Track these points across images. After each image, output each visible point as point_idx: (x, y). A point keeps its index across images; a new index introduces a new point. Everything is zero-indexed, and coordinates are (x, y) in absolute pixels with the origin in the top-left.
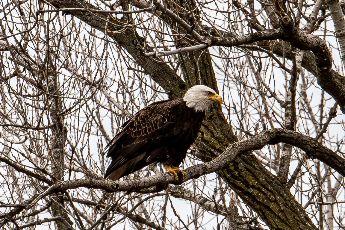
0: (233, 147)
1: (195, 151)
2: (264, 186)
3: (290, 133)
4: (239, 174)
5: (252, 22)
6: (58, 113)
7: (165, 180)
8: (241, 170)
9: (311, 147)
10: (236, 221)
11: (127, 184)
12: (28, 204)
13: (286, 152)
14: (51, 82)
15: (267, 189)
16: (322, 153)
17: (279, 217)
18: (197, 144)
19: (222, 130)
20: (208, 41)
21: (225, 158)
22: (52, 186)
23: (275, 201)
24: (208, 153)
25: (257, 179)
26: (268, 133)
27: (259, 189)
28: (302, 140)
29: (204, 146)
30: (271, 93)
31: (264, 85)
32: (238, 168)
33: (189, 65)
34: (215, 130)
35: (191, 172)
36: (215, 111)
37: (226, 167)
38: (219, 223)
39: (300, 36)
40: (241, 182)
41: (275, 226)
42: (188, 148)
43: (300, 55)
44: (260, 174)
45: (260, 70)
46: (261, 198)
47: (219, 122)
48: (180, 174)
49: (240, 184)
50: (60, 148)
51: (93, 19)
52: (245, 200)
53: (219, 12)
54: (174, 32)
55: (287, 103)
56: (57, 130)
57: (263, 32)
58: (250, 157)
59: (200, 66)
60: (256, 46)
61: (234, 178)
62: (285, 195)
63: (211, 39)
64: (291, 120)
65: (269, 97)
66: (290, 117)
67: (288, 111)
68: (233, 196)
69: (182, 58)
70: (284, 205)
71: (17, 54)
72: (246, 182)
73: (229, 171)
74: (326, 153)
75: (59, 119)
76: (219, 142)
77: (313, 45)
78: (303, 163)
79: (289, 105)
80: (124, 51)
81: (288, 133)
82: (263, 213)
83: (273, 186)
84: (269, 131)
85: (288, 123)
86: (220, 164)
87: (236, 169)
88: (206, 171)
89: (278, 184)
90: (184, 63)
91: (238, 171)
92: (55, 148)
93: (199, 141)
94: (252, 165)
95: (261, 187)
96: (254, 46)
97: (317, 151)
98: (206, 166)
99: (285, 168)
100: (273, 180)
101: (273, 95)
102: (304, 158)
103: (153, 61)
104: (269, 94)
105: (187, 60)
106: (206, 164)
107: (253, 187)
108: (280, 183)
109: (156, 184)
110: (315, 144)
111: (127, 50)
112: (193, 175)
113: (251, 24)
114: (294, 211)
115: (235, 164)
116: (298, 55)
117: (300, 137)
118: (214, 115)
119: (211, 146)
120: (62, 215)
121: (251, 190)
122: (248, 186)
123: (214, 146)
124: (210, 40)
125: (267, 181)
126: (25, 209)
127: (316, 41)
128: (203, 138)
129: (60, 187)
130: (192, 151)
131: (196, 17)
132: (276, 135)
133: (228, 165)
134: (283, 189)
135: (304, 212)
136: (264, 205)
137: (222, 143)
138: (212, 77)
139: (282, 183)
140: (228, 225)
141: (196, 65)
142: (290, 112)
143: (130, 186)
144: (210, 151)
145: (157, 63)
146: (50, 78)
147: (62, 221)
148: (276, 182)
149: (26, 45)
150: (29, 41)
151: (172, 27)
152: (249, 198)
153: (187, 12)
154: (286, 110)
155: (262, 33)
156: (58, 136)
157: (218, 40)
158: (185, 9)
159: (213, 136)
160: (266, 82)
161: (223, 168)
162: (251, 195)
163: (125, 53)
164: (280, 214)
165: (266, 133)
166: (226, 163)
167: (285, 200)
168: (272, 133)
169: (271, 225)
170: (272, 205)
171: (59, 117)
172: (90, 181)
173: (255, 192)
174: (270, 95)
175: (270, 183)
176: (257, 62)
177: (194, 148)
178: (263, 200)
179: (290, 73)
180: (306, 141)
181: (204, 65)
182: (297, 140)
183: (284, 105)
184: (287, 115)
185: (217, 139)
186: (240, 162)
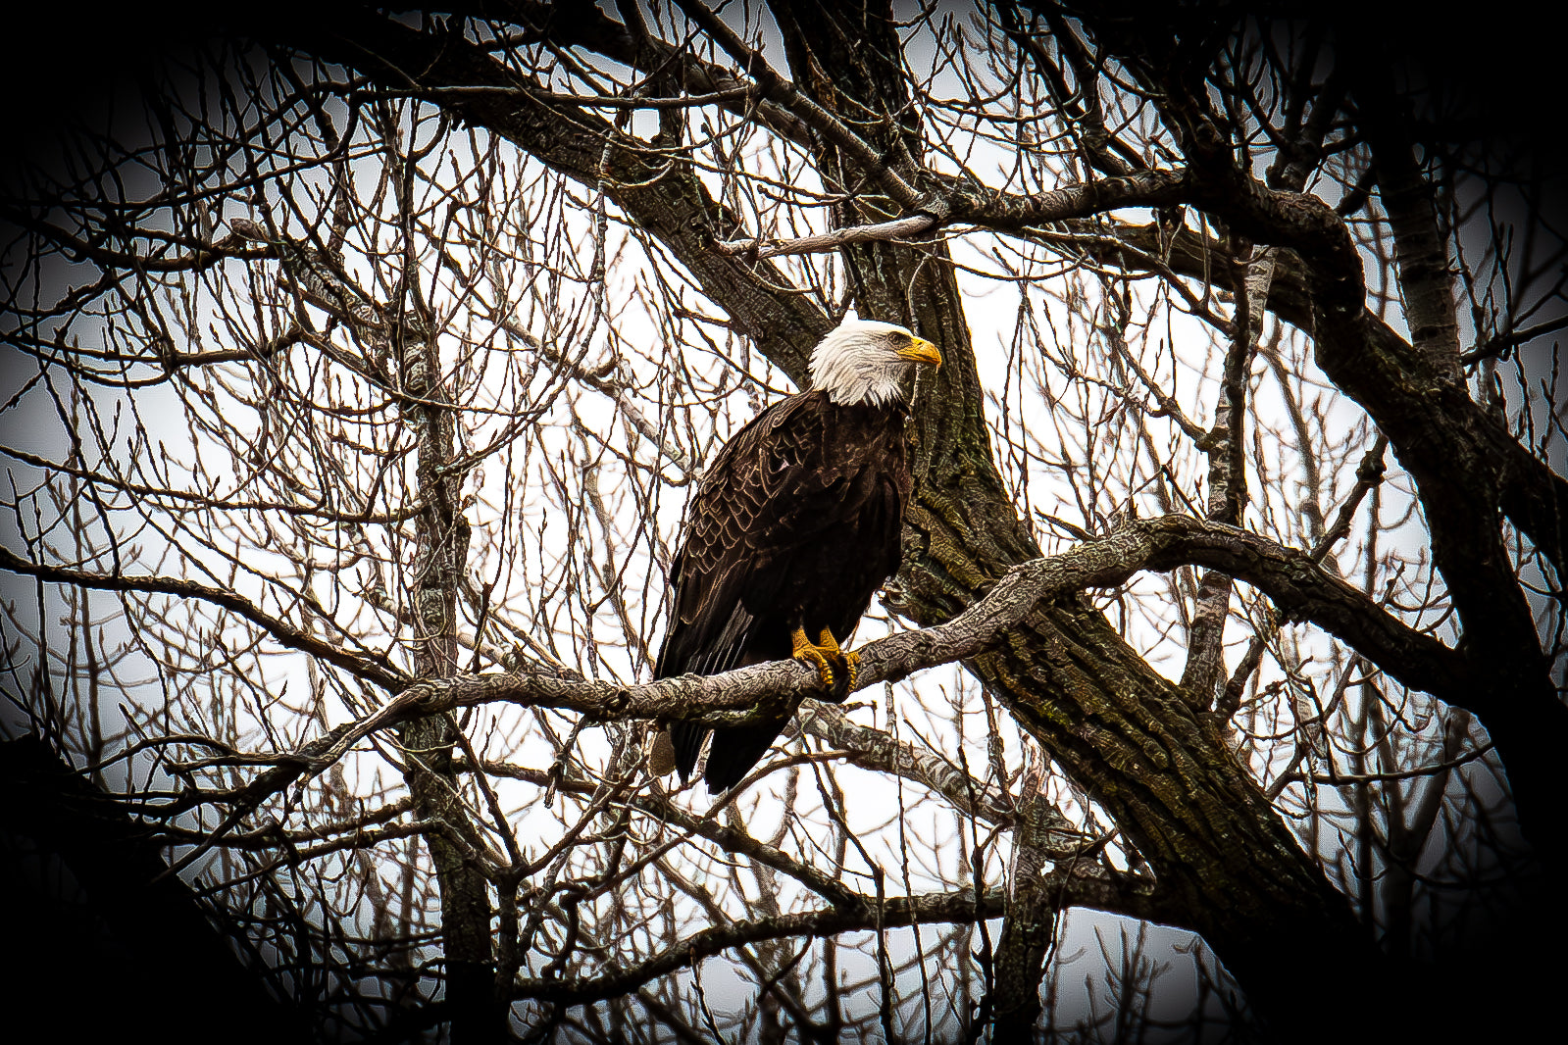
0: (1024, 575)
1: (897, 597)
2: (1132, 718)
3: (1220, 532)
4: (1049, 674)
5: (1091, 146)
6: (440, 469)
7: (788, 682)
8: (1055, 661)
9: (1291, 581)
10: (1041, 845)
11: (657, 695)
12: (316, 754)
13: (1209, 602)
14: (420, 364)
15: (1144, 729)
16: (1329, 601)
17: (1181, 825)
18: (907, 573)
19: (991, 526)
20: (938, 206)
21: (996, 614)
22: (399, 697)
23: (1171, 770)
24: (942, 602)
25: (1110, 695)
26: (1145, 530)
27: (1114, 728)
28: (1262, 558)
29: (929, 577)
30: (1160, 400)
31: (1140, 373)
32: (1044, 654)
33: (880, 301)
34: (968, 523)
35: (878, 660)
36: (968, 460)
37: (998, 642)
38: (980, 844)
39: (1255, 196)
40: (1054, 704)
41: (1168, 856)
42: (878, 587)
43: (1262, 272)
44: (1119, 677)
45: (1124, 321)
46: (1122, 760)
47: (983, 498)
48: (839, 665)
49: (1048, 708)
50: (445, 588)
51: (557, 142)
52: (1068, 768)
53: (984, 121)
54: (828, 186)
55: (1218, 433)
56: (433, 527)
57: (1129, 181)
58: (1083, 617)
59: (916, 302)
60: (1110, 237)
61: (1028, 690)
62: (1204, 749)
63: (947, 200)
64: (1227, 494)
65: (1156, 415)
66: (1226, 484)
67: (1218, 463)
68: (1032, 760)
69: (859, 279)
70: (1201, 783)
71: (308, 270)
72: (1069, 703)
73: (1014, 664)
74: (1341, 602)
75: (440, 489)
76: (980, 565)
77: (1298, 228)
78: (1268, 639)
79: (1222, 444)
80: (661, 252)
81: (1215, 531)
82: (1129, 810)
83: (1165, 721)
84: (1149, 526)
85: (1218, 504)
86: (976, 635)
87: (1040, 657)
88: (928, 656)
89: (1179, 712)
90: (863, 294)
91: (1045, 667)
92: (425, 586)
93: (913, 561)
94: (1092, 647)
95: (1124, 722)
96: (1103, 237)
97: (1313, 595)
98: (930, 638)
99: (1204, 655)
100: (1165, 696)
101: (1169, 408)
102: (1270, 622)
103: (761, 288)
104: (1154, 404)
105: (877, 283)
106: (930, 631)
107: (1096, 719)
108: (1186, 709)
109: (756, 698)
110: (1305, 570)
111: (672, 248)
112: (885, 668)
113: (1087, 148)
114: (1233, 806)
115: (1036, 640)
116: (1254, 273)
117: (1253, 548)
118: (964, 472)
119: (952, 580)
120: (447, 816)
121: (1089, 731)
122: (1076, 714)
123: (964, 580)
124: (946, 205)
125: (1142, 701)
126: (307, 771)
127: (1311, 215)
128: (925, 550)
129: (427, 699)
130: (888, 593)
131: (906, 136)
132: (1173, 539)
133: (1006, 637)
134: (1199, 727)
135: (1267, 807)
136: (1132, 782)
137: (991, 569)
138: (959, 343)
139: (1195, 709)
140: (1015, 858)
141: (905, 303)
142: (1227, 468)
143: (667, 699)
144: (950, 598)
145: (772, 293)
146: (416, 349)
147: (448, 837)
148: (1173, 705)
149: (338, 239)
150: (348, 226)
151: (822, 168)
152: (1083, 757)
153: (875, 118)
154: (1212, 460)
155: (1125, 183)
156: (435, 544)
157: (971, 205)
158: (871, 110)
159: (961, 545)
160: (1148, 365)
161: (990, 647)
162: (1087, 749)
163: (664, 259)
164: (1186, 815)
165: (1140, 529)
166: (998, 631)
167: (1206, 766)
168: (1158, 531)
169: (1156, 850)
170: (1160, 784)
171: (441, 482)
172: (529, 681)
173: (1105, 738)
174: (1157, 408)
175: (1155, 708)
176: (1113, 293)
177: (896, 586)
178: (1129, 765)
179: (1226, 332)
180: (1274, 559)
181: (934, 299)
182: (1245, 557)
183: (1206, 442)
184: (1215, 477)
185: (972, 554)
186: (1051, 636)
